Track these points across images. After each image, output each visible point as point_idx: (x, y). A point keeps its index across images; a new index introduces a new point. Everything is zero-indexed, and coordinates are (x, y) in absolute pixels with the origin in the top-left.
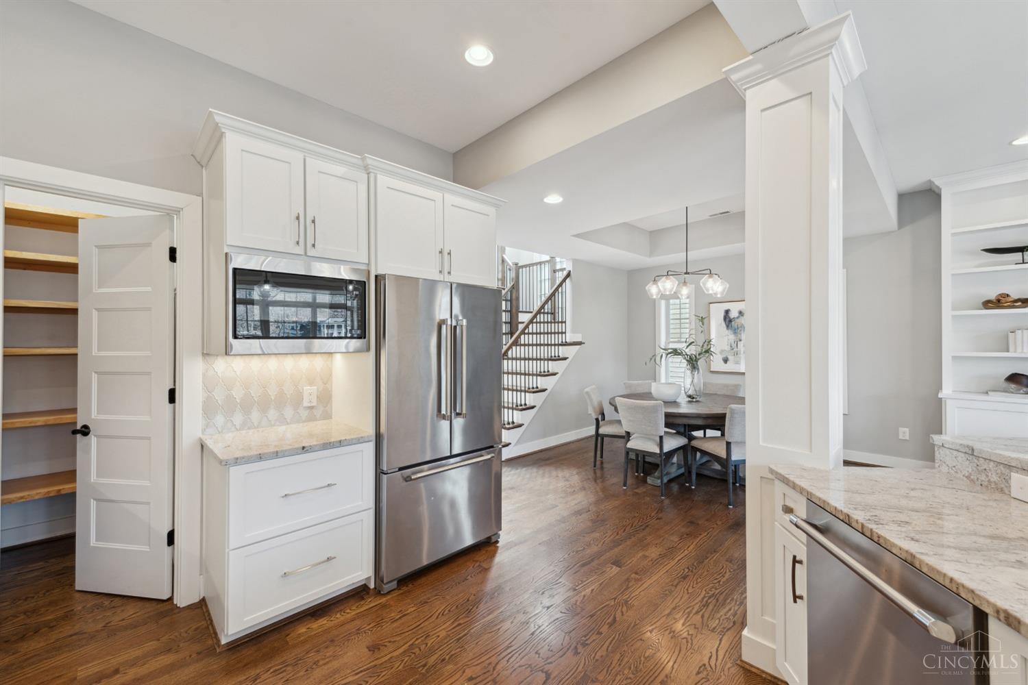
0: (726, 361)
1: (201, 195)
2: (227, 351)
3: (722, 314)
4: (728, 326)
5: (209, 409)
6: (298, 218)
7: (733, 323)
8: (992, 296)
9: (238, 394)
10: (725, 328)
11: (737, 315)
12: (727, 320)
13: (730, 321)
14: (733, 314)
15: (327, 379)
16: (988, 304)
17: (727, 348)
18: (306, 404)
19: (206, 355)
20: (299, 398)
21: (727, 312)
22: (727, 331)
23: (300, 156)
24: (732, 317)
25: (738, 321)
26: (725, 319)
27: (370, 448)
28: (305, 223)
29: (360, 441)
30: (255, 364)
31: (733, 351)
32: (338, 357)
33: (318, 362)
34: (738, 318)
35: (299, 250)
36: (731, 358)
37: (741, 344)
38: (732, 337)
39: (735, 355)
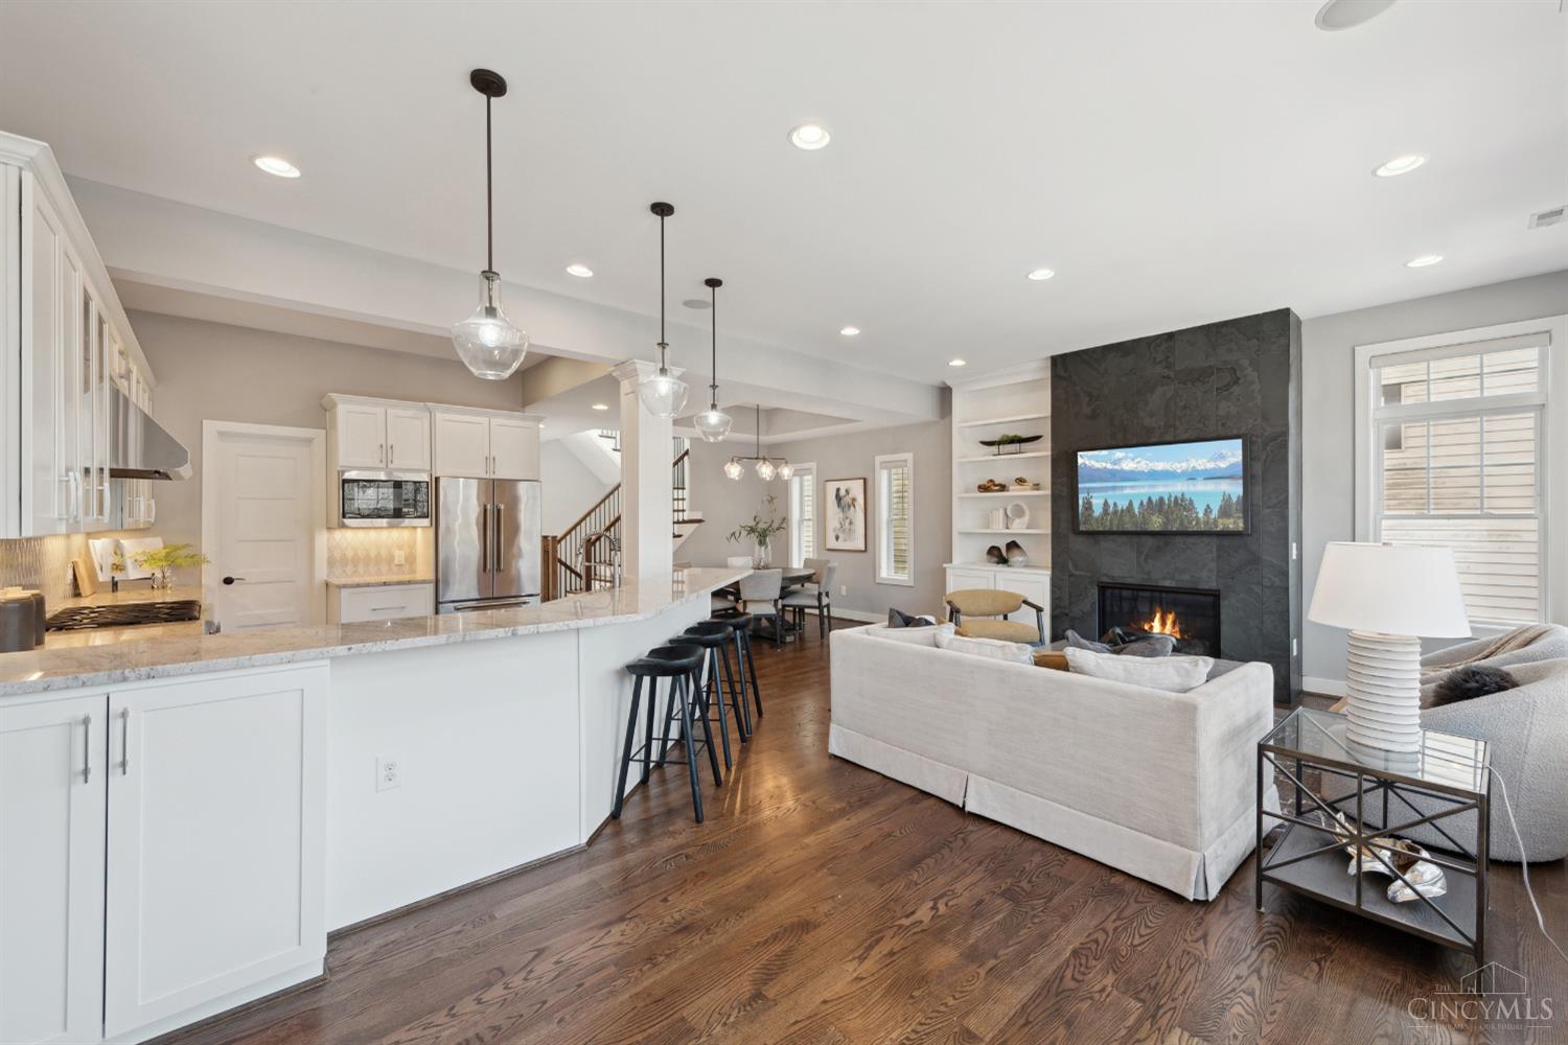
0: (838, 538)
1: (325, 428)
2: (343, 526)
3: (835, 493)
4: (839, 505)
5: (331, 562)
6: (382, 446)
7: (842, 501)
8: (984, 482)
9: (350, 554)
10: (837, 506)
11: (845, 493)
12: (839, 498)
13: (841, 499)
14: (843, 493)
15: (412, 546)
16: (983, 488)
17: (838, 526)
18: (396, 562)
19: (329, 529)
20: (391, 559)
21: (838, 490)
22: (838, 510)
23: (383, 410)
24: (842, 496)
25: (845, 499)
26: (837, 497)
27: (431, 587)
28: (387, 450)
29: (424, 582)
30: (361, 534)
31: (842, 529)
32: (419, 530)
33: (406, 534)
34: (846, 496)
35: (383, 465)
36: (841, 536)
37: (848, 521)
38: (841, 515)
39: (844, 532)
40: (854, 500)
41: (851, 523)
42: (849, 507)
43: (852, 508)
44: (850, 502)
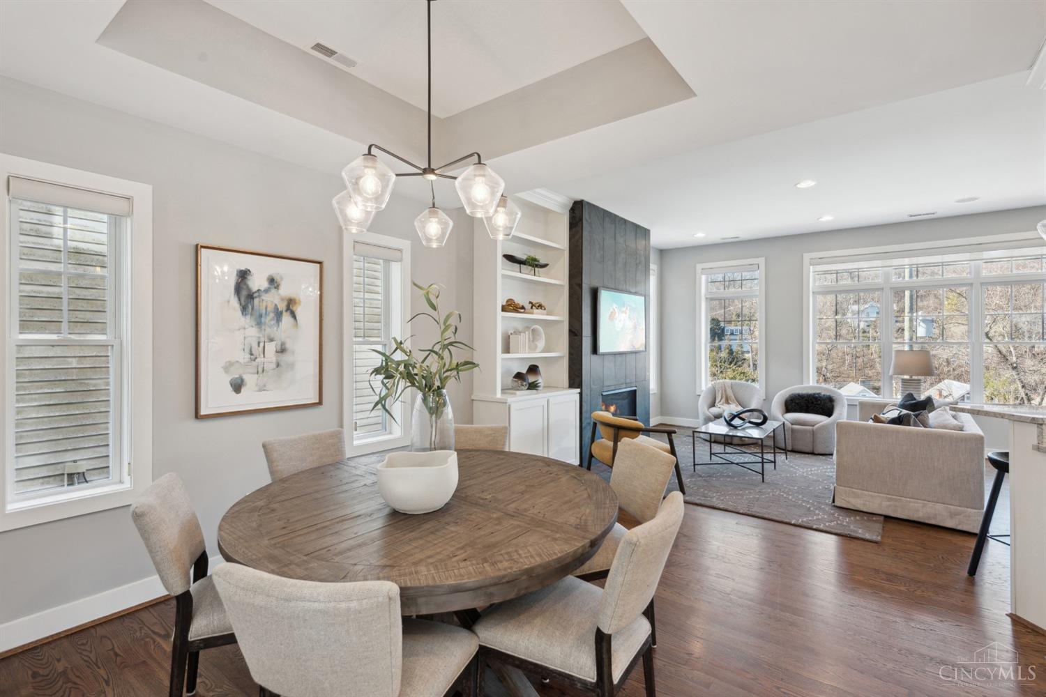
0: (237, 386)
3: (232, 280)
4: (244, 309)
7: (256, 301)
10: (240, 313)
11: (265, 285)
12: (244, 293)
13: (251, 297)
14: (257, 282)
17: (243, 357)
21: (243, 275)
22: (243, 319)
24: (254, 289)
25: (265, 297)
26: (238, 290)
31: (254, 363)
34: (267, 291)
36: (250, 380)
37: (271, 348)
38: (253, 332)
39: (260, 371)
40: (291, 304)
41: (282, 350)
42: (278, 315)
43: (286, 318)
44: (282, 306)
